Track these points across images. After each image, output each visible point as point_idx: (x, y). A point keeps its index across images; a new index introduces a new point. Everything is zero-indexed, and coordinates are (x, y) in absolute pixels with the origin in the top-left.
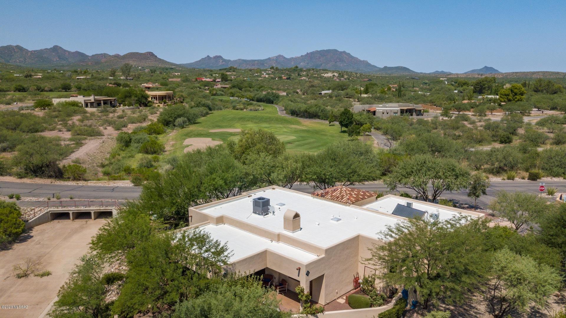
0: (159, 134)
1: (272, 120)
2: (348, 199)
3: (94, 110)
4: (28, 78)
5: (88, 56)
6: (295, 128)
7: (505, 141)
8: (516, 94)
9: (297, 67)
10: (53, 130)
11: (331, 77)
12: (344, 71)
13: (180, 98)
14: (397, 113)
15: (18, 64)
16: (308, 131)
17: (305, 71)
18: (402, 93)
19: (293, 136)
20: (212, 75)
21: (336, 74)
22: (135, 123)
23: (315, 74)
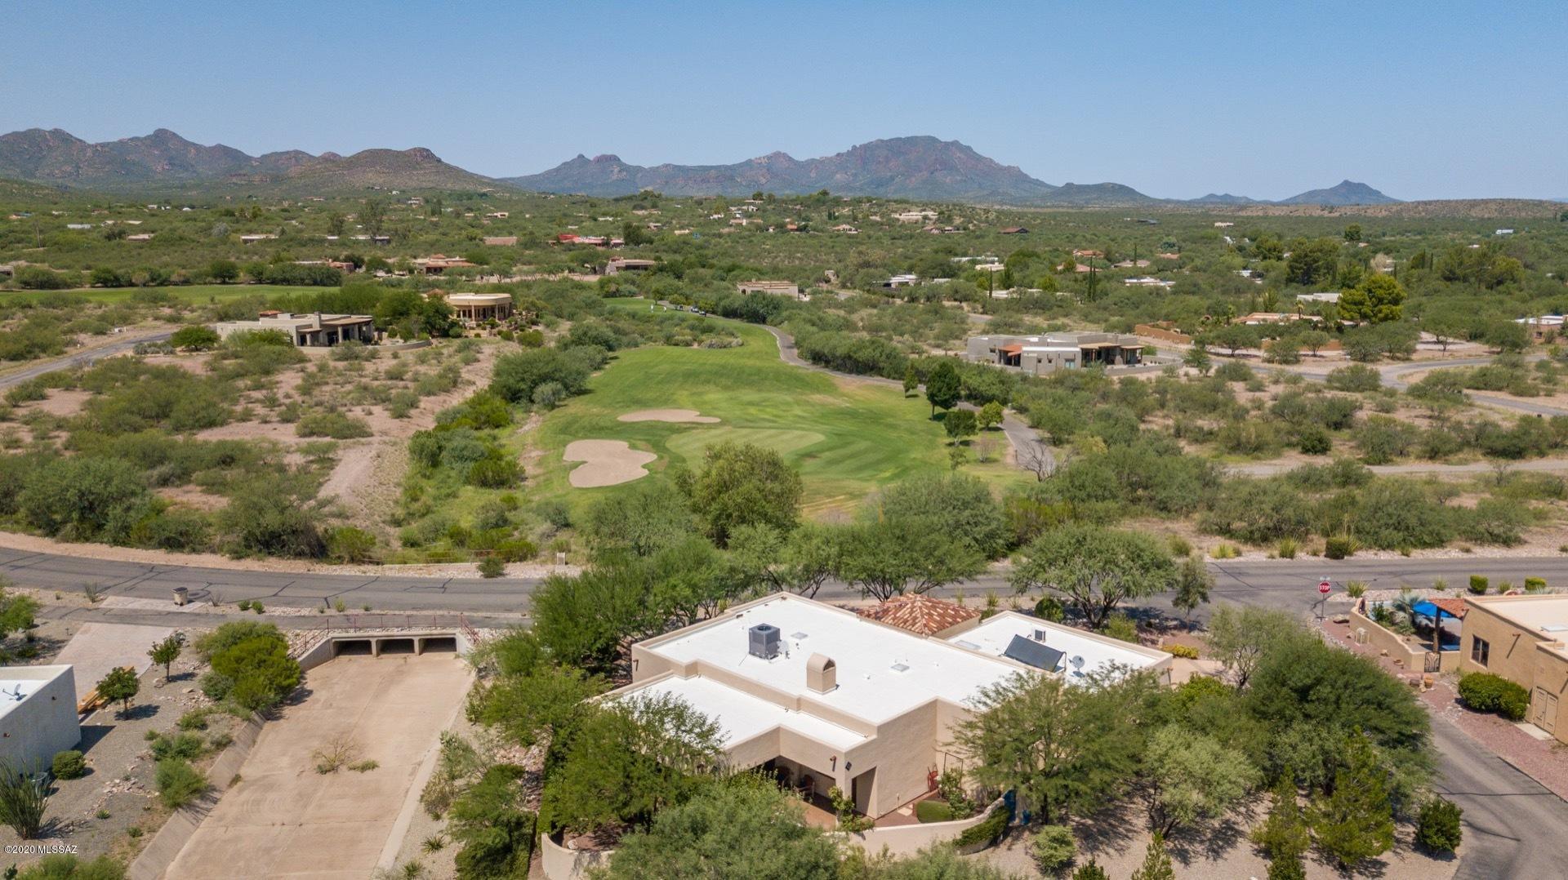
0: (497, 427)
1: (766, 379)
2: (925, 625)
3: (324, 351)
4: (114, 242)
5: (249, 158)
6: (823, 405)
7: (1313, 447)
8: (1380, 301)
9: (825, 193)
10: (246, 417)
11: (917, 222)
12: (954, 205)
13: (528, 309)
14: (1073, 360)
15: (60, 181)
16: (851, 414)
17: (847, 204)
18: (1099, 287)
19: (817, 431)
20: (596, 220)
21: (930, 214)
22: (434, 394)
23: (875, 214)
